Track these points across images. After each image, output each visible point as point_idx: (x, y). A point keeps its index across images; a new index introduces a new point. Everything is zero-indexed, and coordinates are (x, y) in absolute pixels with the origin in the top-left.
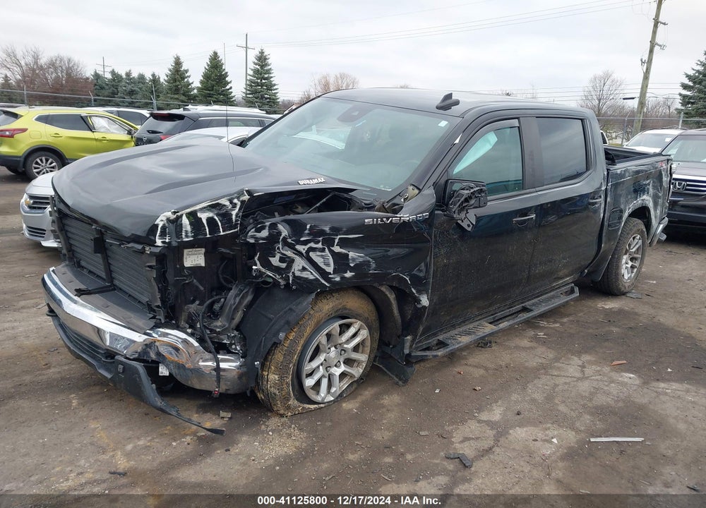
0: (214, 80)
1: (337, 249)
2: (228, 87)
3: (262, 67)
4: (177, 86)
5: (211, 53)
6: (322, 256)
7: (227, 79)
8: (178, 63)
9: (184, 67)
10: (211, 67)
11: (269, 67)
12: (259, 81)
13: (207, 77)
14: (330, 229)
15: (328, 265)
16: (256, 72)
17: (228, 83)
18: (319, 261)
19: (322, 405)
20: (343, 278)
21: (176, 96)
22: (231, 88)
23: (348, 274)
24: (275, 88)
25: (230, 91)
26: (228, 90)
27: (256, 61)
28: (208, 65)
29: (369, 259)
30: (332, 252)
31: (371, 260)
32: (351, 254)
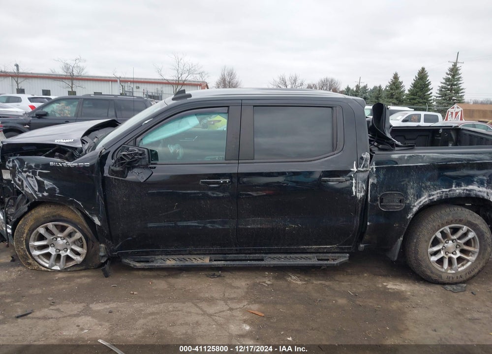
0: (419, 88)
1: (38, 178)
2: (429, 93)
3: (453, 76)
4: (392, 93)
5: (420, 69)
6: (32, 181)
7: (429, 87)
8: (396, 77)
9: (400, 80)
10: (418, 79)
11: (460, 76)
12: (449, 87)
13: (415, 86)
14: (35, 166)
15: (35, 186)
16: (447, 80)
17: (430, 90)
18: (32, 183)
19: (49, 270)
20: (43, 195)
21: (391, 100)
22: (431, 93)
23: (45, 194)
24: (461, 92)
25: (431, 95)
26: (430, 94)
27: (449, 72)
28: (416, 77)
29: (54, 186)
30: (36, 179)
31: (56, 187)
32: (46, 182)
